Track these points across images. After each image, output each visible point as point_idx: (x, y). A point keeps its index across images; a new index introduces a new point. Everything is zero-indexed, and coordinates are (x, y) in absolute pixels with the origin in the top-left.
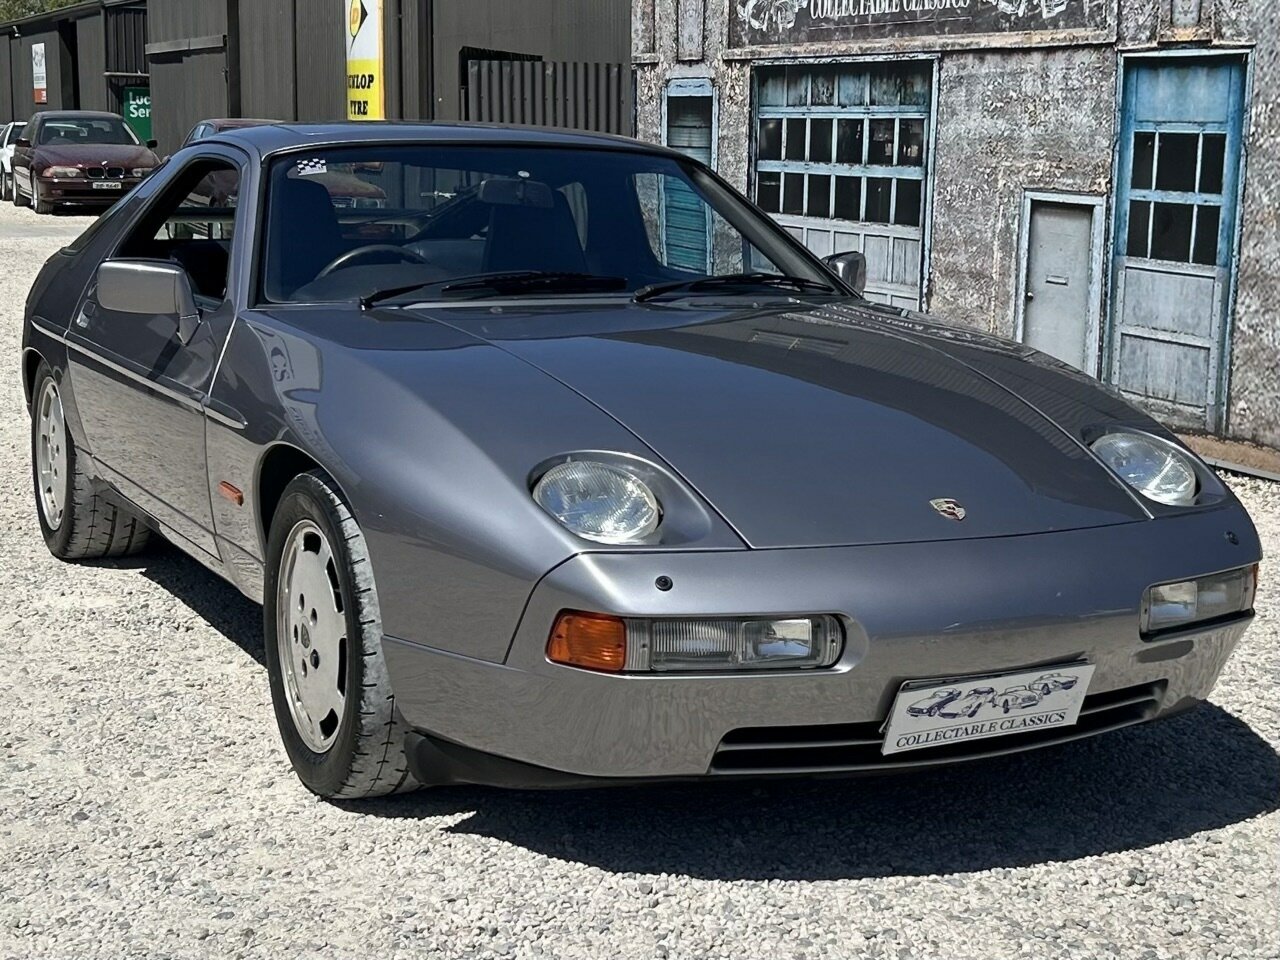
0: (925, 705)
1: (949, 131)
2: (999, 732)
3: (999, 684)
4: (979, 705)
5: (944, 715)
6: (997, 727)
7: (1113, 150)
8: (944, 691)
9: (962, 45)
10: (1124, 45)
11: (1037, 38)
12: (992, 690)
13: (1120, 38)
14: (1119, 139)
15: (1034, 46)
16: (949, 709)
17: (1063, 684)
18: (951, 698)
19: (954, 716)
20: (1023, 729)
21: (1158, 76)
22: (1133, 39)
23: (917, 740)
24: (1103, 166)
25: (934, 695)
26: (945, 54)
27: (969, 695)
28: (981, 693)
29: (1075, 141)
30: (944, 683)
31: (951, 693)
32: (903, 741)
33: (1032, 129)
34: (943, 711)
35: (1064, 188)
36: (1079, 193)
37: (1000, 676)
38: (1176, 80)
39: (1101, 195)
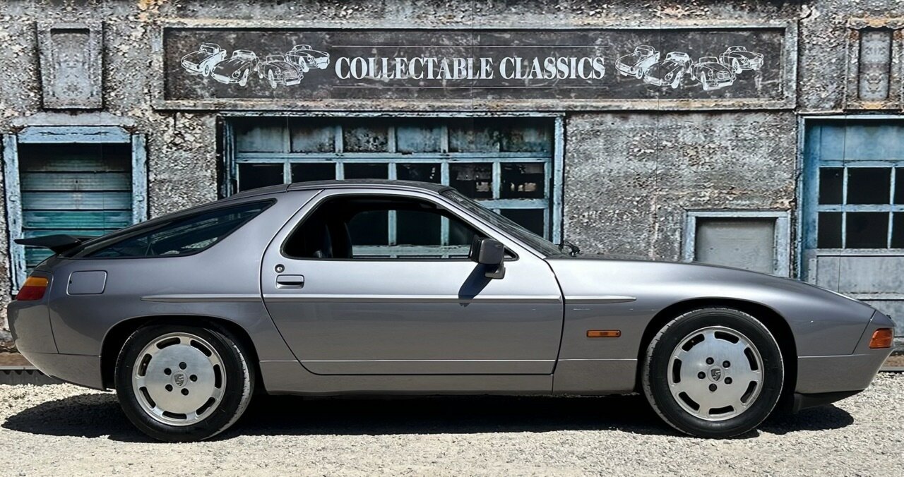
1: (583, 171)
7: (796, 180)
9: (598, 107)
10: (805, 111)
11: (695, 104)
13: (799, 106)
14: (803, 175)
15: (692, 109)
21: (845, 131)
22: (816, 107)
24: (785, 191)
26: (569, 114)
29: (749, 175)
33: (694, 168)
35: (738, 207)
36: (758, 210)
38: (865, 134)
39: (786, 210)
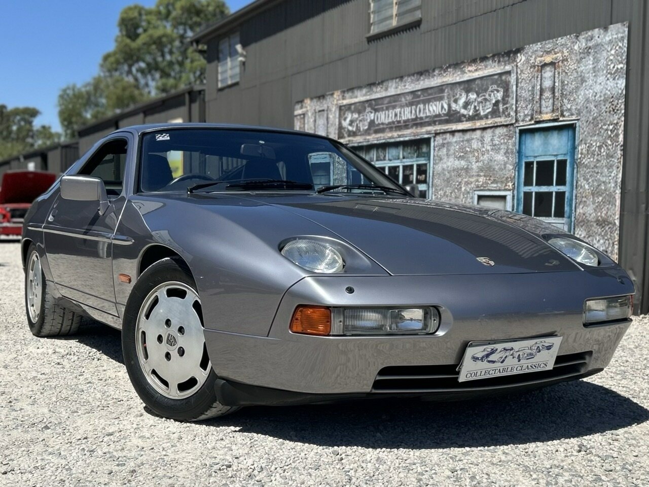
0: (480, 355)
1: (439, 168)
2: (515, 372)
3: (516, 345)
4: (506, 357)
5: (489, 362)
6: (515, 369)
7: (515, 170)
8: (489, 348)
9: (444, 130)
10: (519, 124)
11: (479, 124)
12: (512, 349)
13: (517, 121)
14: (518, 165)
15: (477, 127)
16: (491, 358)
17: (547, 347)
18: (493, 352)
19: (493, 362)
20: (527, 371)
21: (535, 136)
22: (523, 121)
23: (476, 375)
24: (510, 178)
25: (484, 350)
26: (437, 134)
27: (500, 351)
28: (507, 350)
29: (497, 168)
30: (489, 344)
31: (492, 349)
32: (469, 375)
33: (477, 164)
34: (489, 359)
35: (493, 189)
36: (500, 190)
37: (516, 341)
38: (543, 137)
39: (510, 190)
